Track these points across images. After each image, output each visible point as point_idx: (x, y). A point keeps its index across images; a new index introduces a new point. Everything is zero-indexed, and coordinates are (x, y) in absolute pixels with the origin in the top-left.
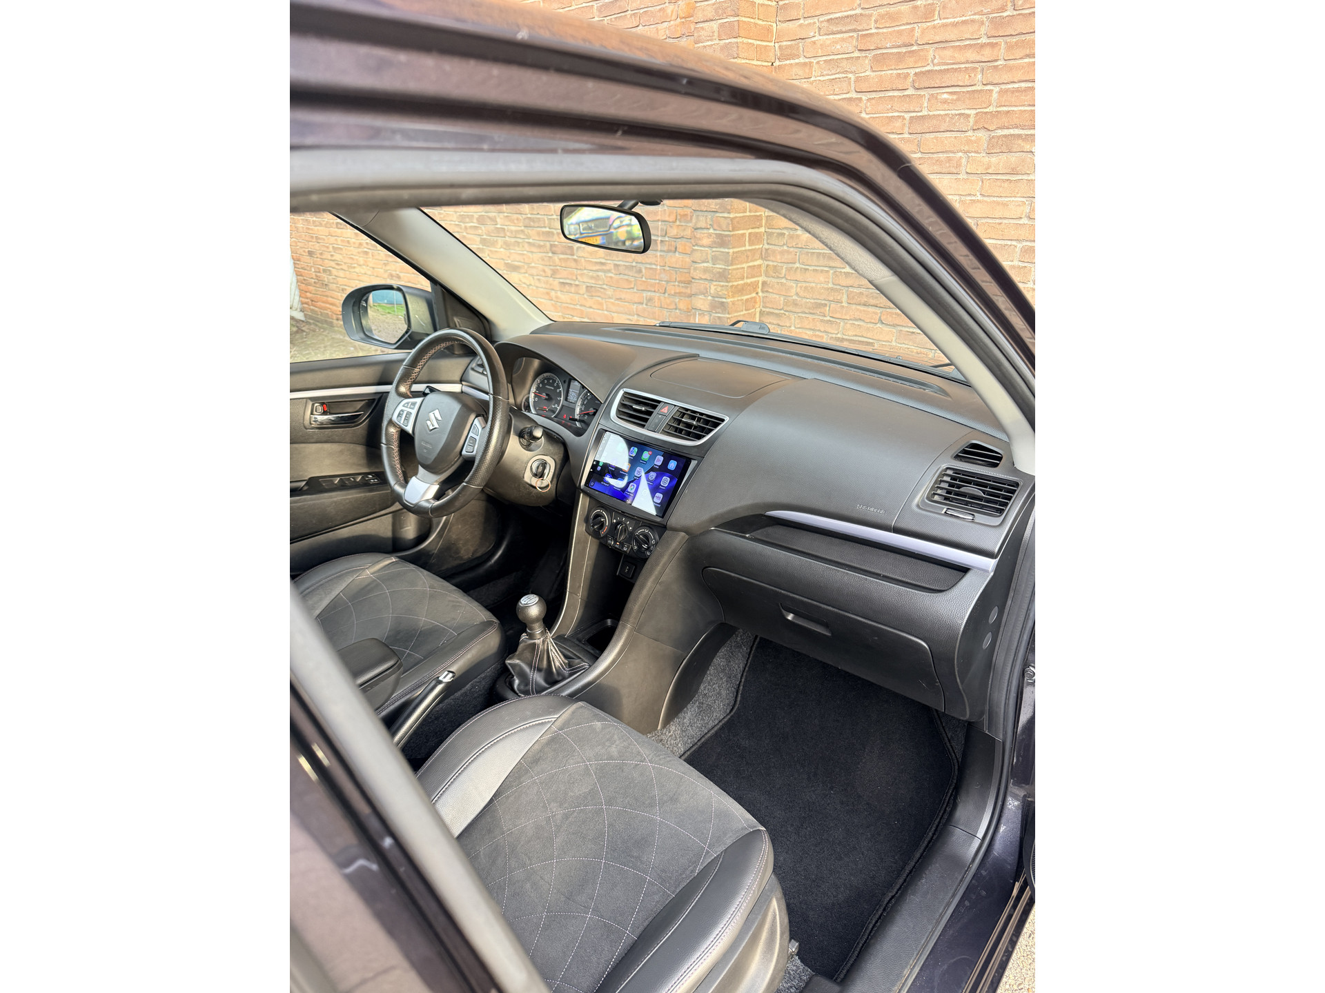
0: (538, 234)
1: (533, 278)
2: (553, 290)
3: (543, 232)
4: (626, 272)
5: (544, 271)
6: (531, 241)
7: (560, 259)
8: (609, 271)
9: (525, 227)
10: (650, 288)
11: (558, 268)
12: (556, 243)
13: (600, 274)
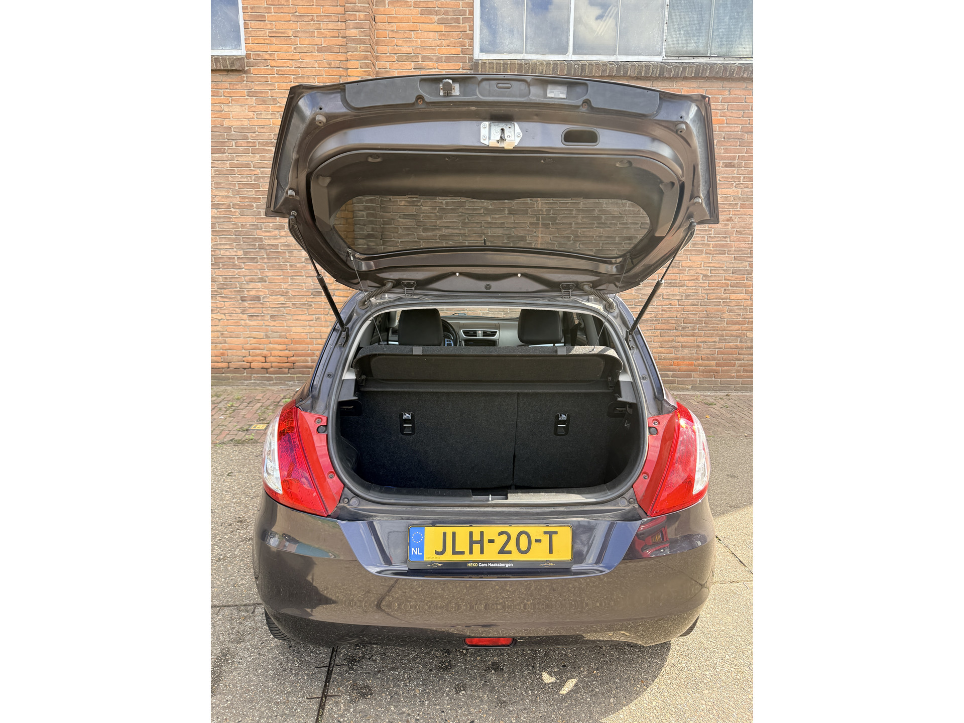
0: (231, 292)
1: (225, 315)
2: (242, 320)
3: (234, 291)
4: (301, 306)
5: (235, 311)
6: (223, 295)
7: (249, 304)
8: (289, 307)
9: (217, 288)
10: (318, 313)
11: (247, 308)
12: (246, 295)
13: (281, 309)
